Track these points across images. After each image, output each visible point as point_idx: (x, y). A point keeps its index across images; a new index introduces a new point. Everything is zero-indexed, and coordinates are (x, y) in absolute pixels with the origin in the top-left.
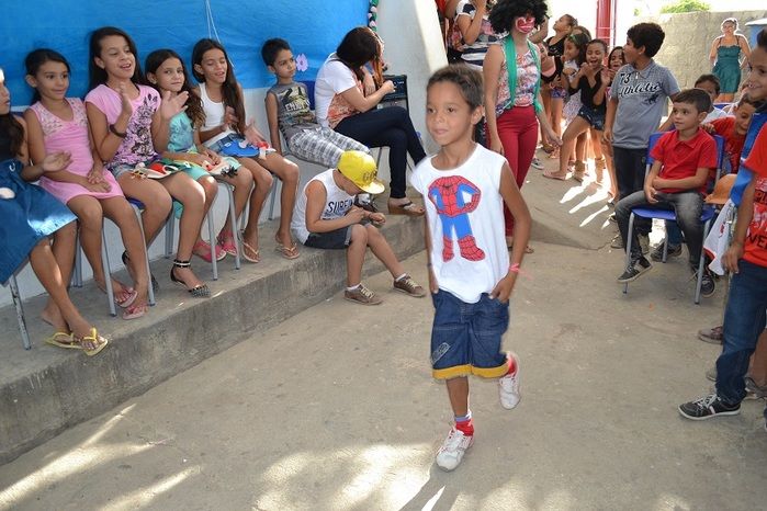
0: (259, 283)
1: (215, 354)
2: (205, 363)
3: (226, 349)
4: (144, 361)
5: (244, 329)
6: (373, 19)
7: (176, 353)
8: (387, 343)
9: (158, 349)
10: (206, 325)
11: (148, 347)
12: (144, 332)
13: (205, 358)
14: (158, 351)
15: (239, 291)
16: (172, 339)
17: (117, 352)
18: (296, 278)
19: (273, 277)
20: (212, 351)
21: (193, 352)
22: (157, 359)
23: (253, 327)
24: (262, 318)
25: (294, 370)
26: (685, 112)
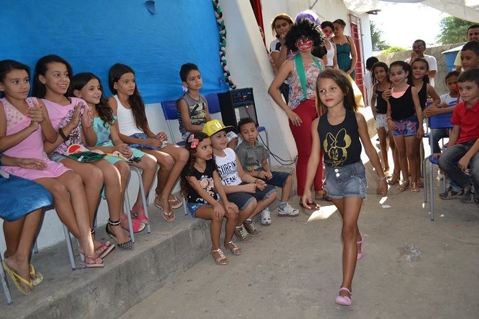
0: (167, 243)
1: (138, 302)
2: (131, 311)
3: (146, 298)
4: (82, 316)
5: (158, 279)
6: (223, 55)
7: (107, 305)
8: (272, 278)
9: (92, 304)
10: (129, 280)
11: (84, 303)
12: (79, 291)
13: (130, 307)
14: (93, 306)
15: (153, 250)
16: (103, 294)
17: (58, 311)
18: (193, 236)
19: (177, 236)
20: (136, 301)
21: (121, 303)
22: (92, 313)
23: (165, 278)
24: (172, 269)
25: (204, 309)
26: (469, 88)
